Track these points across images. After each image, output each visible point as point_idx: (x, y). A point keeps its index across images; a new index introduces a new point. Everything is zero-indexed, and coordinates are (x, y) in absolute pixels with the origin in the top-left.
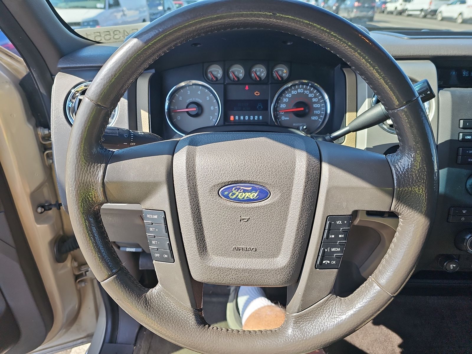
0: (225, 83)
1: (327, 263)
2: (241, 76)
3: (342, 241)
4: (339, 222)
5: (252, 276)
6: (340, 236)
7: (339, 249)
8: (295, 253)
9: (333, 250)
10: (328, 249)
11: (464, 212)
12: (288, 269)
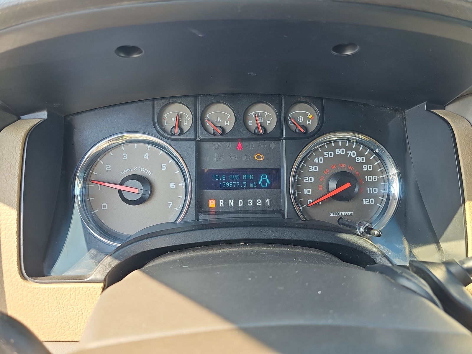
0: (198, 139)
2: (229, 124)
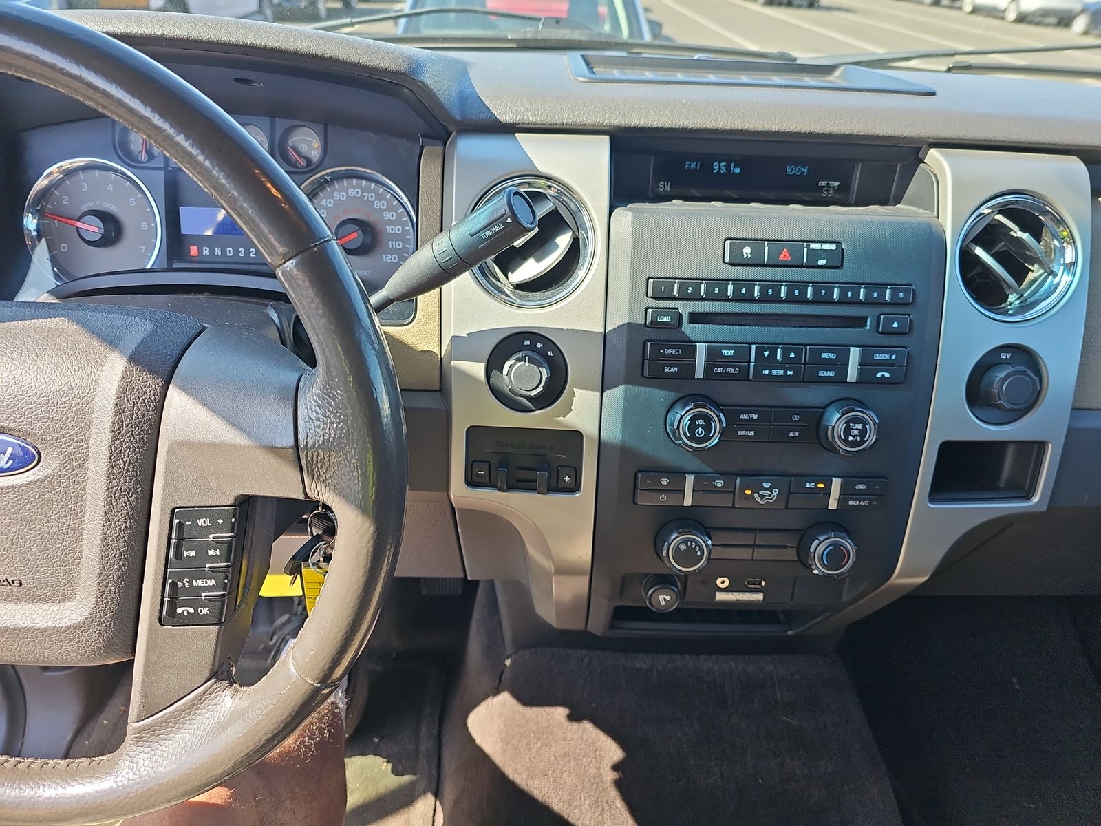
1: (188, 612)
3: (218, 563)
4: (205, 521)
5: (11, 643)
6: (211, 553)
7: (213, 582)
8: (107, 591)
9: (198, 583)
10: (184, 582)
11: (664, 483)
12: (94, 626)
